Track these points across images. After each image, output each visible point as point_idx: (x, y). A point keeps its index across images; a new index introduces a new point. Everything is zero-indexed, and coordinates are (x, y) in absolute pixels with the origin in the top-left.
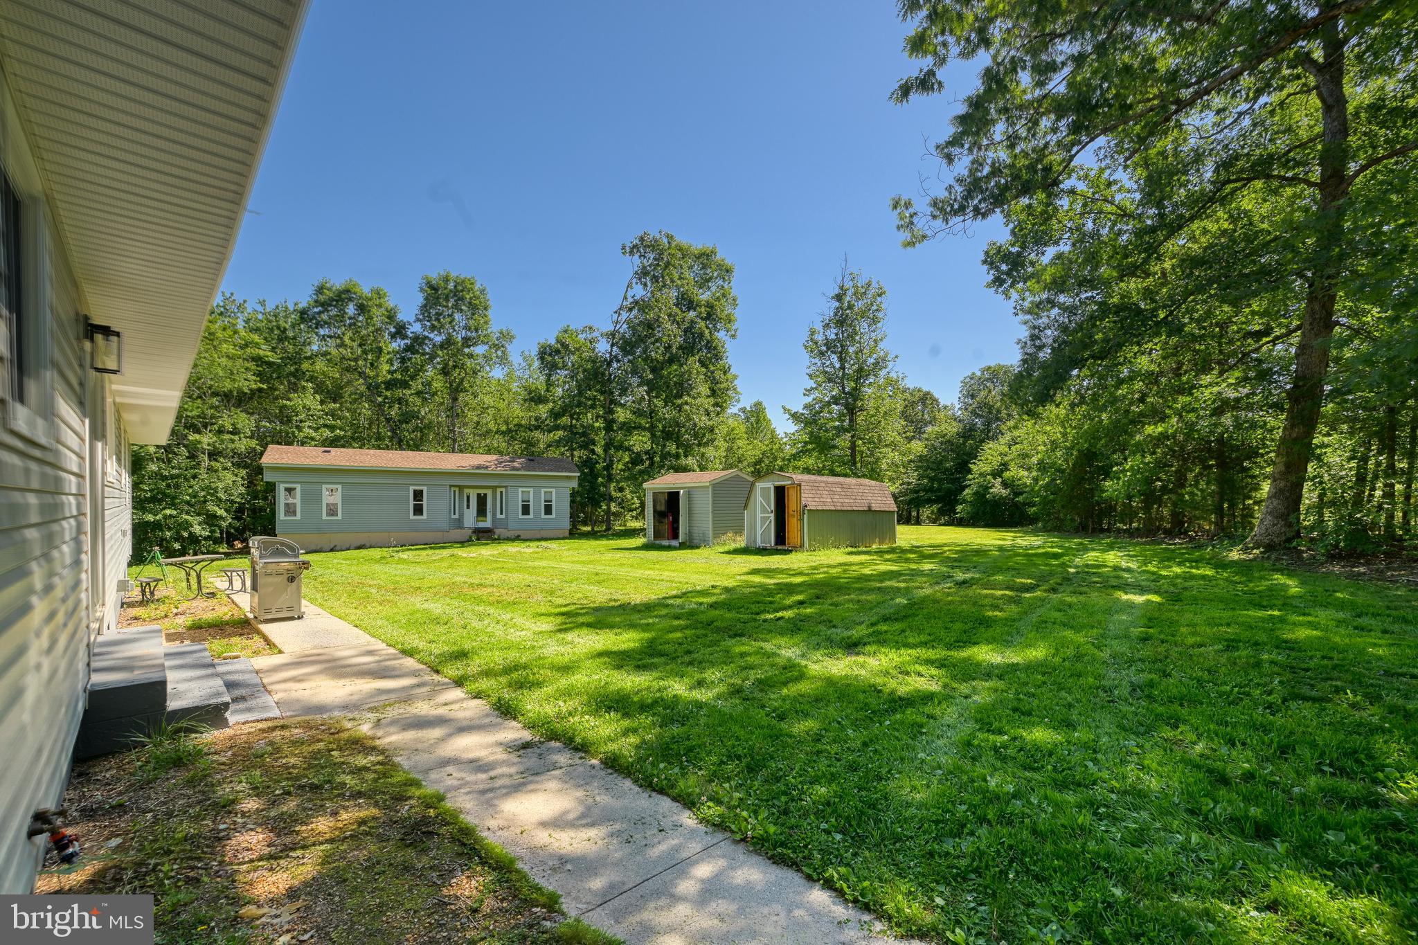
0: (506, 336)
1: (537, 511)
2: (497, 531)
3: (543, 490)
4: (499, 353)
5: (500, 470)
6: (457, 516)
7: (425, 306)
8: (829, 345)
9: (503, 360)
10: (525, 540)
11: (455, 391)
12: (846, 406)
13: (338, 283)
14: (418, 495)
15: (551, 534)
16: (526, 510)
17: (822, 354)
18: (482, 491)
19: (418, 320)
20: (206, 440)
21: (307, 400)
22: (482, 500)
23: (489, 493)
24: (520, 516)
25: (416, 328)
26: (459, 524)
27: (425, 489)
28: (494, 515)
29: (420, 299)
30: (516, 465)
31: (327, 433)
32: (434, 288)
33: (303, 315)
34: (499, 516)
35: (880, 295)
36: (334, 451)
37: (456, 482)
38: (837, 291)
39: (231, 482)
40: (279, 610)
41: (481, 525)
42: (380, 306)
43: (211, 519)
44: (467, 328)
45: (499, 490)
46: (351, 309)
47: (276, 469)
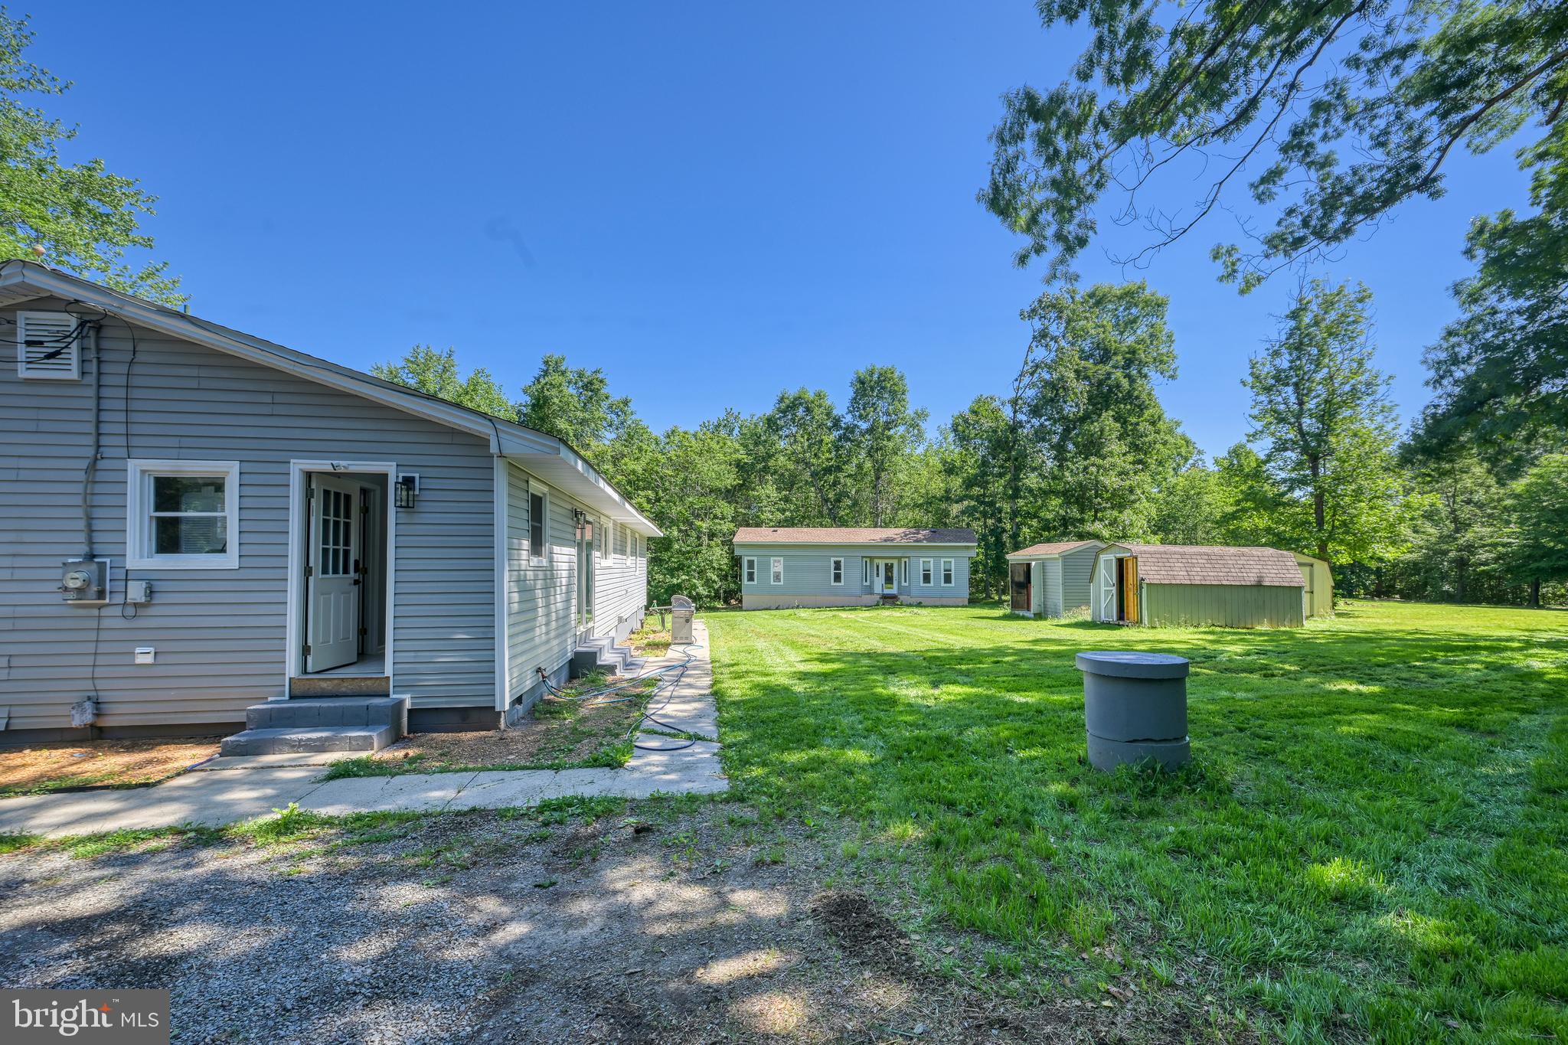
0: (921, 415)
1: (936, 579)
2: (902, 597)
3: (943, 560)
4: (916, 431)
5: (904, 543)
6: (868, 583)
7: (855, 399)
8: (1280, 378)
9: (920, 437)
10: (925, 607)
11: (879, 469)
12: (1305, 450)
13: (792, 392)
14: (838, 566)
15: (950, 602)
16: (927, 578)
17: (1268, 389)
18: (889, 561)
19: (850, 412)
20: (704, 525)
21: (768, 491)
22: (889, 568)
23: (895, 562)
24: (922, 584)
25: (849, 419)
26: (870, 590)
27: (842, 559)
28: (899, 582)
29: (850, 393)
30: (920, 536)
31: (780, 516)
32: (862, 383)
33: (771, 422)
34: (903, 584)
35: (1361, 300)
36: (781, 530)
37: (867, 554)
38: (1294, 306)
39: (718, 555)
40: (681, 638)
41: (887, 591)
42: (820, 406)
43: (708, 583)
44: (888, 414)
45: (903, 560)
46: (800, 412)
47: (743, 546)
